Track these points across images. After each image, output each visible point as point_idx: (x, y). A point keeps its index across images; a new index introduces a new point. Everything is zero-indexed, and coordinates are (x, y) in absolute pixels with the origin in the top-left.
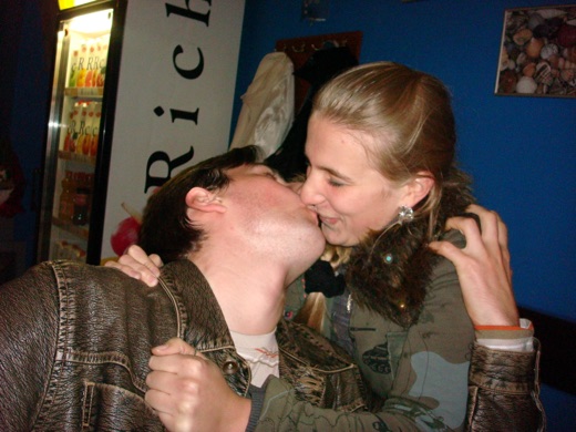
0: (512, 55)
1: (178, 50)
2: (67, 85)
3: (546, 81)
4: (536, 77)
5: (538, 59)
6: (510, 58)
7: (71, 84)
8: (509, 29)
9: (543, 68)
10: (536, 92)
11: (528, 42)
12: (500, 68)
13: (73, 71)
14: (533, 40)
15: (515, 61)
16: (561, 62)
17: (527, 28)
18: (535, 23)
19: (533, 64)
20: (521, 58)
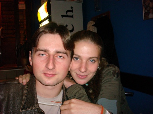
0: (146, 8)
8: (144, 1)
12: (144, 12)
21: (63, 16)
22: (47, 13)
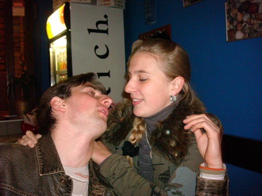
0: (231, 23)
1: (96, 47)
2: (57, 70)
3: (247, 31)
4: (243, 30)
5: (242, 22)
6: (230, 24)
7: (58, 69)
8: (228, 10)
9: (245, 25)
10: (244, 37)
11: (237, 15)
12: (227, 29)
13: (58, 64)
14: (239, 13)
15: (233, 24)
16: (252, 21)
17: (235, 8)
18: (238, 5)
19: (240, 25)
20: (235, 23)
21: (90, 31)
22: (64, 24)
